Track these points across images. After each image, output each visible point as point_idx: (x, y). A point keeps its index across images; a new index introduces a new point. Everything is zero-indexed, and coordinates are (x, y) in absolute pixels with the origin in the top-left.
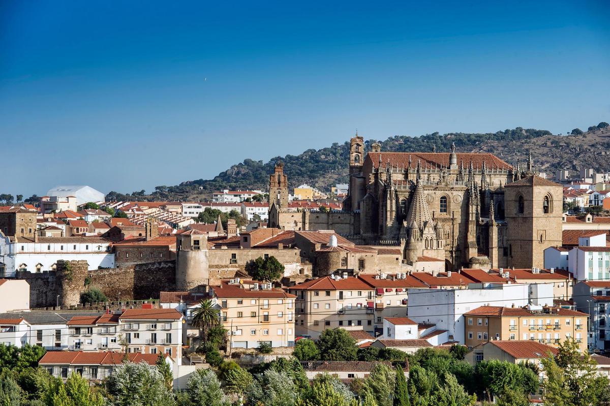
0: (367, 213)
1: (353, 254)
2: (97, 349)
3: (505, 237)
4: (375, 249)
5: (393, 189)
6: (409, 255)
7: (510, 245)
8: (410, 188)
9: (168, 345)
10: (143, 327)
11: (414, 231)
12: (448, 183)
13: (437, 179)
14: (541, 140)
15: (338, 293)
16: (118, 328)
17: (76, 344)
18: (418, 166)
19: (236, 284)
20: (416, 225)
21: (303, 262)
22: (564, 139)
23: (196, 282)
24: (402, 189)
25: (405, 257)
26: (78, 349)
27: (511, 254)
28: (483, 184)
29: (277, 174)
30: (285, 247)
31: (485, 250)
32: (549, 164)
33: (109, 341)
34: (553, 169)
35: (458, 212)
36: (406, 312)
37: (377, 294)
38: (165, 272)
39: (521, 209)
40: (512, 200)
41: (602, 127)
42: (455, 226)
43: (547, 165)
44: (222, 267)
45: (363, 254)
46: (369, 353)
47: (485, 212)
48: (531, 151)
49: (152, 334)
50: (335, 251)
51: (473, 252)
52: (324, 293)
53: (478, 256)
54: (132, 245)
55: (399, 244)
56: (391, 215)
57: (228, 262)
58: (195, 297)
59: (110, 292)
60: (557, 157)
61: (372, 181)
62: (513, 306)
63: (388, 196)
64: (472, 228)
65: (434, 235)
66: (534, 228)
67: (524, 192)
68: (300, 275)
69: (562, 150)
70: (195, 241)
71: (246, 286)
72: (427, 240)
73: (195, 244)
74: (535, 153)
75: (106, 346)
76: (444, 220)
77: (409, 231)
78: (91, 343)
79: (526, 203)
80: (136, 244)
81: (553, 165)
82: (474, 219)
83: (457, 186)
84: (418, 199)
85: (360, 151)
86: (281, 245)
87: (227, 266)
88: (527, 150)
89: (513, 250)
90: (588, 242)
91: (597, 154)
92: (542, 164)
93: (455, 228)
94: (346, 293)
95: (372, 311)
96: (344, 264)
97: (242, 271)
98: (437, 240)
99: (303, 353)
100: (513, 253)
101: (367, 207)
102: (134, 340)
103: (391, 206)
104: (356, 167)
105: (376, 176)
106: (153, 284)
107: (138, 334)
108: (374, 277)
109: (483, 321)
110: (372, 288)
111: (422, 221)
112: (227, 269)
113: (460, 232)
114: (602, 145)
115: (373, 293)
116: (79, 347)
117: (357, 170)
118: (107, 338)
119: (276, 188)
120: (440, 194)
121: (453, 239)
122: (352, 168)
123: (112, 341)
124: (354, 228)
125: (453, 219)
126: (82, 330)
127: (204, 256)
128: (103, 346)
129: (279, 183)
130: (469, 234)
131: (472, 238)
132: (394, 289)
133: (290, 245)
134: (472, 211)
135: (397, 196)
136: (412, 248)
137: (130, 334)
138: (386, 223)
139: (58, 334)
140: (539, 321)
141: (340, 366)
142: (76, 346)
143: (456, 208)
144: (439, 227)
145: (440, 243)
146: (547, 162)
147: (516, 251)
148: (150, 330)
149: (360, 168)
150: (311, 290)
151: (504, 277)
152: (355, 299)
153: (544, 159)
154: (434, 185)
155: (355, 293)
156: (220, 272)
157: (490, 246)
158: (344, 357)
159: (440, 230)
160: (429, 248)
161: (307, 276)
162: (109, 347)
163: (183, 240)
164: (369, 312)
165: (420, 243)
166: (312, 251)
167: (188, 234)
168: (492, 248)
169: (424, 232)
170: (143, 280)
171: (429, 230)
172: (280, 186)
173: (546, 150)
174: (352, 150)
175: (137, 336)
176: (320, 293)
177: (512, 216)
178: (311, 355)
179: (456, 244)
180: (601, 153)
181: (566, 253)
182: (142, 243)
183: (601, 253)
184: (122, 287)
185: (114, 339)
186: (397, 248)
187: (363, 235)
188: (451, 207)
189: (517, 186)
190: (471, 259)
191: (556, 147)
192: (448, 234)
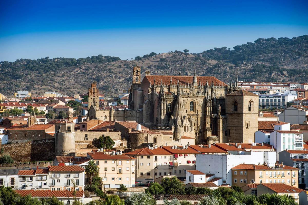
0: (147, 111)
1: (150, 135)
2: (35, 189)
3: (226, 125)
4: (159, 132)
5: (164, 97)
6: (177, 135)
7: (229, 130)
8: (173, 97)
9: (77, 186)
10: (63, 176)
11: (179, 122)
12: (195, 94)
13: (188, 91)
14: (117, 63)
15: (154, 156)
16: (48, 177)
17: (23, 186)
18: (178, 84)
19: (101, 152)
20: (179, 118)
21: (122, 139)
22: (131, 62)
23: (68, 151)
24: (169, 97)
25: (174, 137)
26: (24, 189)
27: (229, 134)
28: (212, 94)
29: (93, 87)
30: (110, 131)
31: (215, 132)
32: (124, 78)
33: (43, 184)
34: (127, 81)
35: (200, 110)
36: (195, 168)
37: (174, 157)
38: (49, 145)
39: (236, 109)
40: (230, 104)
41: (153, 56)
42: (198, 118)
43: (123, 79)
44: (80, 142)
45: (156, 135)
46: (192, 190)
47: (215, 110)
48: (112, 70)
49: (68, 180)
50: (141, 133)
51: (209, 134)
52: (146, 157)
53: (212, 136)
54: (20, 129)
55: (171, 129)
56: (164, 112)
57: (83, 139)
58: (78, 159)
59: (15, 157)
60: (128, 74)
61: (150, 92)
62: (259, 164)
63: (162, 101)
64: (208, 120)
65: (189, 124)
66: (244, 119)
67: (238, 99)
68: (121, 146)
69: (131, 70)
70: (68, 127)
71: (107, 153)
72: (185, 126)
73: (68, 129)
74: (115, 71)
75: (41, 187)
76: (193, 115)
77: (175, 122)
78: (32, 186)
79: (239, 105)
80: (22, 129)
81: (126, 79)
82: (209, 115)
83: (199, 96)
84: (180, 103)
85: (138, 74)
86: (108, 130)
87: (83, 142)
88: (110, 69)
89: (231, 132)
90: (280, 128)
91: (153, 72)
92: (120, 78)
93: (198, 120)
94: (158, 157)
95: (172, 167)
96: (145, 140)
97: (91, 145)
98: (191, 126)
99: (155, 190)
100: (231, 134)
101: (147, 107)
102: (57, 184)
103: (164, 107)
104: (137, 84)
105: (152, 89)
106: (41, 152)
107: (60, 180)
108: (171, 147)
109: (244, 172)
110: (171, 154)
111: (182, 116)
112: (83, 143)
113: (201, 122)
114: (155, 67)
115: (172, 157)
116: (25, 188)
117: (137, 85)
118: (41, 182)
119: (92, 96)
120: (190, 100)
121: (197, 126)
122: (134, 85)
123: (44, 184)
124: (139, 120)
125: (197, 115)
126: (26, 178)
127: (73, 136)
128: (39, 187)
129: (94, 93)
130: (206, 123)
131: (208, 126)
132: (183, 155)
133: (113, 129)
134: (208, 110)
135: (166, 101)
136: (179, 131)
137: (55, 180)
138: (161, 117)
139: (12, 181)
140: (274, 172)
141: (180, 197)
142: (23, 187)
143: (199, 108)
144: (191, 119)
145: (192, 128)
146: (123, 77)
147: (233, 133)
148: (66, 178)
149: (139, 85)
150: (139, 155)
151: (238, 148)
152: (163, 160)
153: (121, 75)
154: (187, 95)
155: (163, 156)
156: (79, 145)
157: (218, 130)
158: (179, 192)
159: (192, 121)
160: (186, 131)
161: (125, 147)
162: (42, 187)
163: (61, 126)
164: (170, 167)
165: (182, 128)
166: (127, 133)
167: (64, 123)
168: (220, 131)
169: (184, 122)
170: (35, 150)
171: (186, 121)
172: (94, 95)
173: (121, 70)
174: (134, 74)
175: (59, 181)
176: (144, 157)
177: (230, 113)
178: (160, 191)
179: (199, 129)
180: (155, 72)
181: (269, 134)
182: (26, 128)
183: (289, 134)
184: (22, 154)
185: (45, 183)
186: (170, 131)
187: (145, 123)
188: (196, 108)
189: (234, 96)
190: (208, 137)
191: (127, 68)
192: (195, 123)
